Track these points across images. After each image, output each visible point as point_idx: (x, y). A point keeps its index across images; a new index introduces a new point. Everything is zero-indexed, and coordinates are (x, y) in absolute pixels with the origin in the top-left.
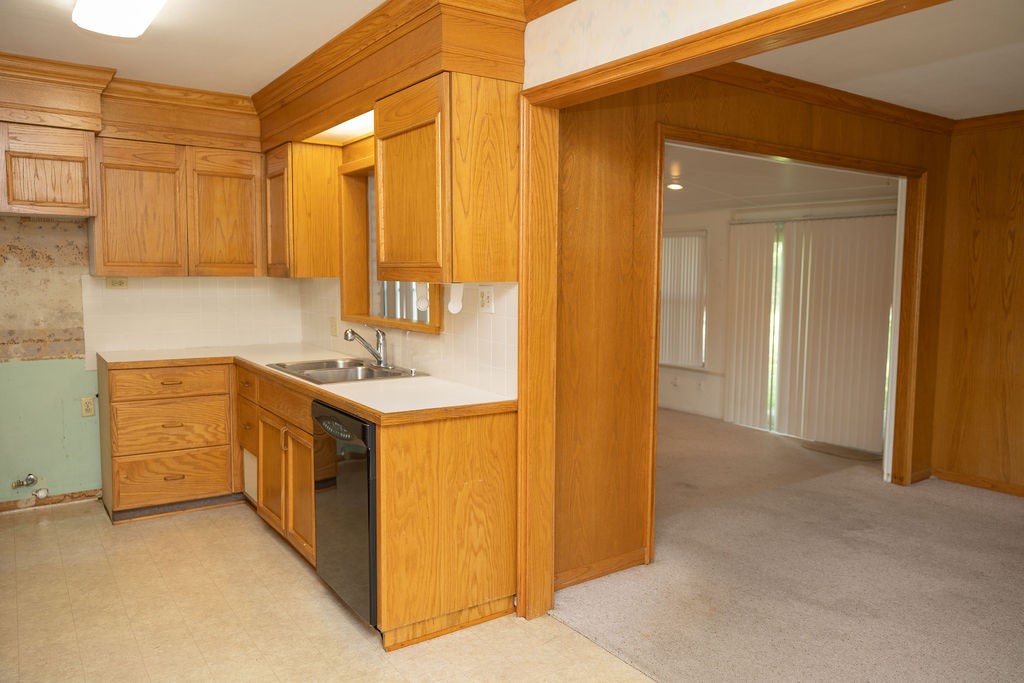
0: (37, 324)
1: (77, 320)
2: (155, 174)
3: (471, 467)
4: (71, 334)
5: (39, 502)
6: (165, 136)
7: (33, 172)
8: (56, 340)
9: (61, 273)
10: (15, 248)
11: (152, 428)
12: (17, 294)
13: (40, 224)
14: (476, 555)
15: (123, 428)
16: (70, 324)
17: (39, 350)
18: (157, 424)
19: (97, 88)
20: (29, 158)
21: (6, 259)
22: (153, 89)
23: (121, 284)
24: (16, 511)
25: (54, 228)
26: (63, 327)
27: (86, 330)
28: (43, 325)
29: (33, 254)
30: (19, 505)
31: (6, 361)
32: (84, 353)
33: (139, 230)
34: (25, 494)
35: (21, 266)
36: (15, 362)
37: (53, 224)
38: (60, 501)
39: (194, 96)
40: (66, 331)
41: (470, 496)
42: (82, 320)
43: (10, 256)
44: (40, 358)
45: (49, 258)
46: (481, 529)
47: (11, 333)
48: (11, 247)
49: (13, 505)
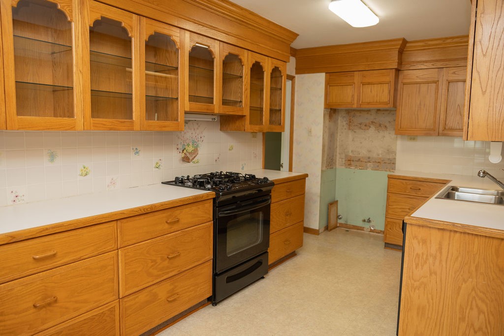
0: (378, 155)
1: (394, 155)
2: (427, 84)
3: (476, 270)
4: (391, 161)
5: (371, 231)
6: (433, 65)
7: (370, 90)
8: (385, 163)
9: (389, 133)
10: (374, 122)
11: (403, 208)
12: (373, 142)
13: (383, 112)
14: (475, 332)
15: (392, 206)
16: (391, 157)
17: (378, 166)
18: (406, 207)
19: (396, 48)
20: (369, 84)
21: (370, 127)
22: (427, 42)
23: (414, 139)
24: (363, 231)
25: (389, 113)
26: (388, 157)
27: (397, 160)
28: (380, 156)
29: (380, 125)
30: (365, 229)
31: (366, 169)
32: (395, 170)
33: (416, 113)
34: (366, 226)
35: (375, 130)
36: (369, 170)
37: (388, 112)
38: (379, 233)
39: (449, 41)
40: (389, 159)
41: (473, 289)
42: (395, 155)
43: (371, 126)
44: (378, 170)
45: (385, 126)
46: (482, 316)
47: (369, 158)
48: (372, 122)
49: (362, 229)
